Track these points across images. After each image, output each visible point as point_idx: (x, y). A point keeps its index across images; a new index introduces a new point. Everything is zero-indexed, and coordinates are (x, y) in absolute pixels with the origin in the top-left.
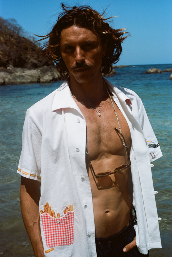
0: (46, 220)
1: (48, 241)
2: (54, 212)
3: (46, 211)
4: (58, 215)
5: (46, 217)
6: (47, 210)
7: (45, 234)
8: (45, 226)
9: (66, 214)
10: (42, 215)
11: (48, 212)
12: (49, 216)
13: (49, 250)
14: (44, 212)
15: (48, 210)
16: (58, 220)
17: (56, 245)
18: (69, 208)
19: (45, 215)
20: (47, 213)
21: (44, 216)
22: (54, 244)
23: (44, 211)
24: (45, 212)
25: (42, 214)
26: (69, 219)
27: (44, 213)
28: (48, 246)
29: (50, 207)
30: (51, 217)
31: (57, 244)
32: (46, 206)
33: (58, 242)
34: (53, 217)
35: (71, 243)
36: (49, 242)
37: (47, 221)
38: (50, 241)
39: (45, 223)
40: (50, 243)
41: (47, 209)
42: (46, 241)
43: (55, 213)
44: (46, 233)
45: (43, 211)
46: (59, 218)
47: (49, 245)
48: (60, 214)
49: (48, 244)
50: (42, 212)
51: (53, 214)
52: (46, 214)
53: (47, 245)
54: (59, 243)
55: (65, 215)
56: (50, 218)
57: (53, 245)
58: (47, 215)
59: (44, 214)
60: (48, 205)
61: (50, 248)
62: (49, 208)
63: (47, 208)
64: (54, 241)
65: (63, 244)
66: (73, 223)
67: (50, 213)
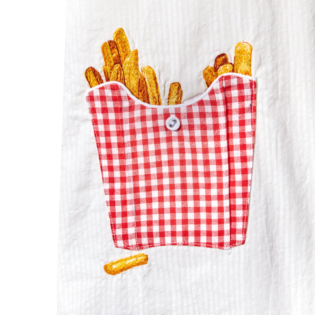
0: (112, 116)
1: (119, 220)
2: (154, 74)
3: (114, 74)
4: (175, 91)
5: (110, 104)
6: (117, 67)
7: (107, 186)
8: (109, 145)
9: (216, 85)
10: (92, 92)
11: (123, 81)
12: (129, 98)
13: (121, 260)
14: (104, 78)
15: (121, 69)
16: (173, 117)
17: (157, 240)
18: (231, 60)
19: (108, 93)
20: (120, 84)
21: (103, 98)
22: (150, 235)
23: (102, 74)
24: (108, 80)
25: (91, 89)
26: (228, 112)
27: (105, 84)
28: (120, 243)
29: (136, 53)
30: (138, 102)
31: (162, 234)
32: (112, 45)
33: (168, 228)
34: (145, 104)
35: (233, 243)
36: (125, 226)
37: (119, 122)
38: (131, 219)
39: (107, 134)
40: (131, 231)
41: (118, 61)
42: (109, 219)
43: (161, 84)
44: (112, 180)
45: (100, 70)
46: (178, 106)
47: (125, 237)
48: (183, 88)
49: (119, 232)
50: (92, 78)
51: (151, 91)
52: (114, 88)
53: (115, 238)
54: (174, 234)
55: (209, 89)
56: (131, 108)
57: (145, 241)
58: (116, 95)
59: (102, 88)
60: (125, 43)
61: (127, 253)
62: (128, 59)
63: (119, 56)
64: (150, 223)
65: (191, 239)
66: (249, 141)
67: (134, 83)
